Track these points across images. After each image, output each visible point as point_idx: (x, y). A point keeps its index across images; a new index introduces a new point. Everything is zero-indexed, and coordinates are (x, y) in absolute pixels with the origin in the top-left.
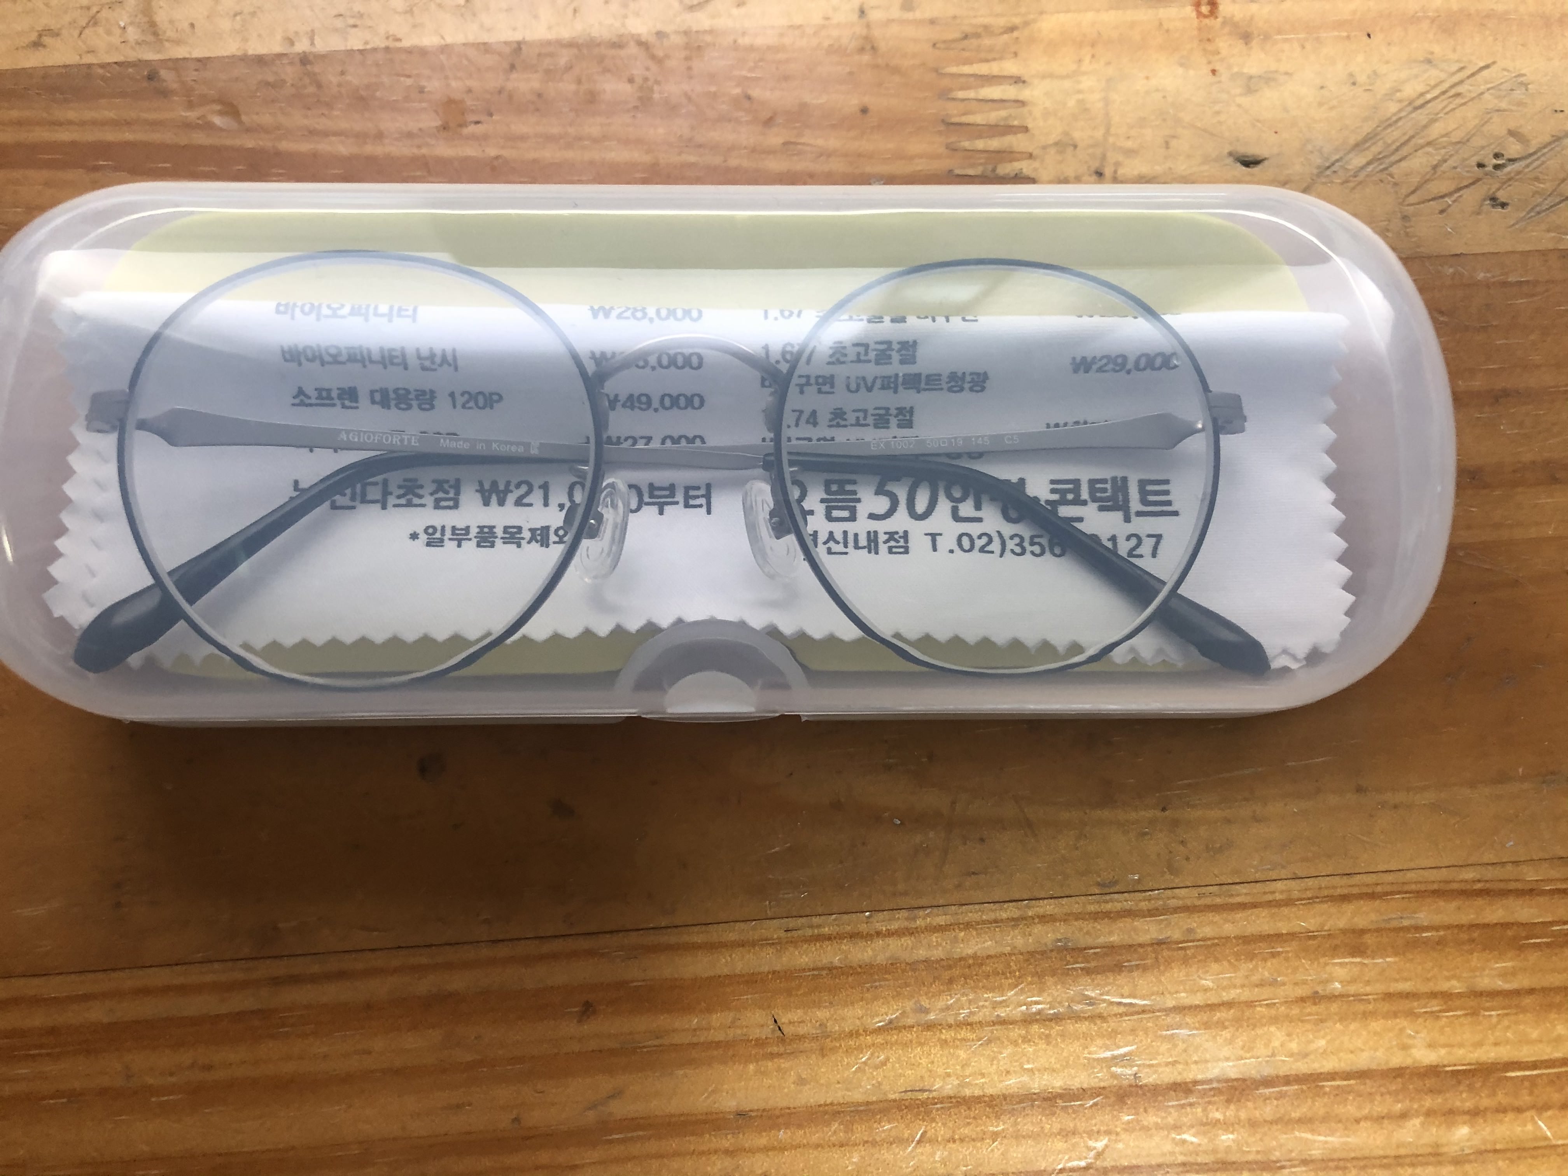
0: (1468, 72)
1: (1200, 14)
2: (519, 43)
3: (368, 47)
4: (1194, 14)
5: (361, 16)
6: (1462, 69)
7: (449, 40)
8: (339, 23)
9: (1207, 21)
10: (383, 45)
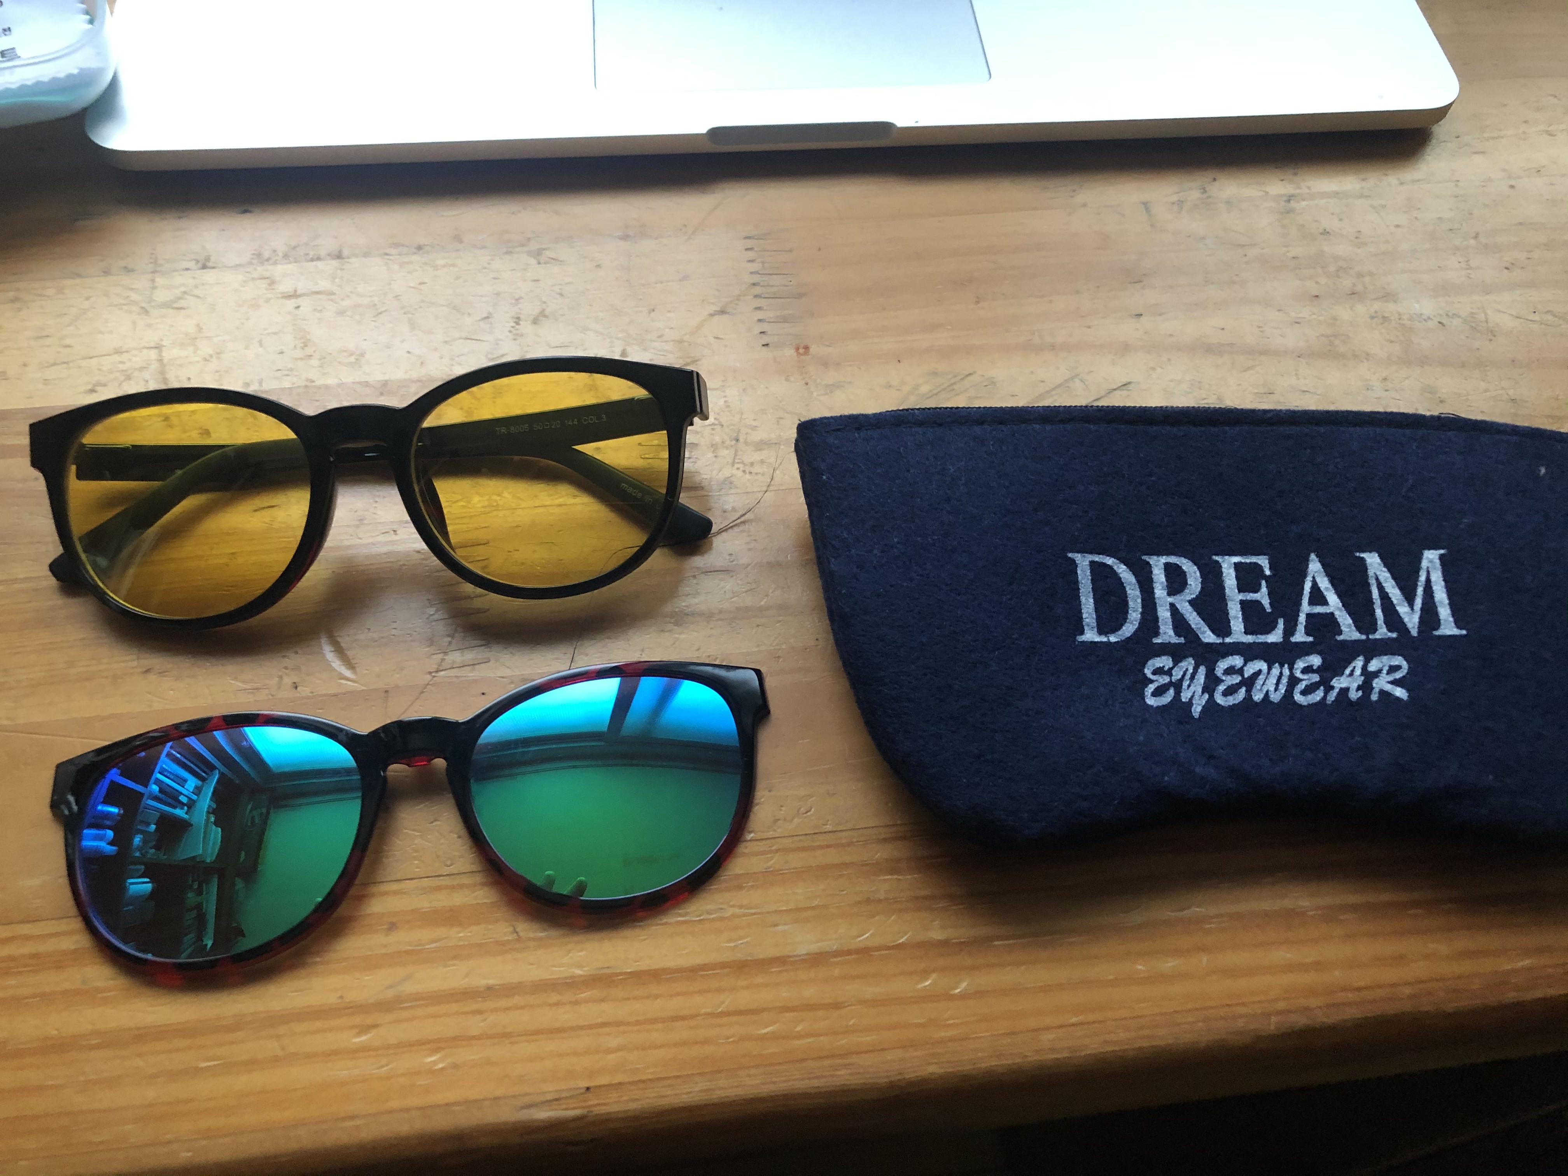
0: (959, 378)
1: (798, 354)
2: (386, 381)
3: (294, 386)
4: (795, 354)
5: (291, 370)
6: (955, 376)
7: (344, 381)
8: (278, 374)
9: (803, 357)
10: (304, 384)
